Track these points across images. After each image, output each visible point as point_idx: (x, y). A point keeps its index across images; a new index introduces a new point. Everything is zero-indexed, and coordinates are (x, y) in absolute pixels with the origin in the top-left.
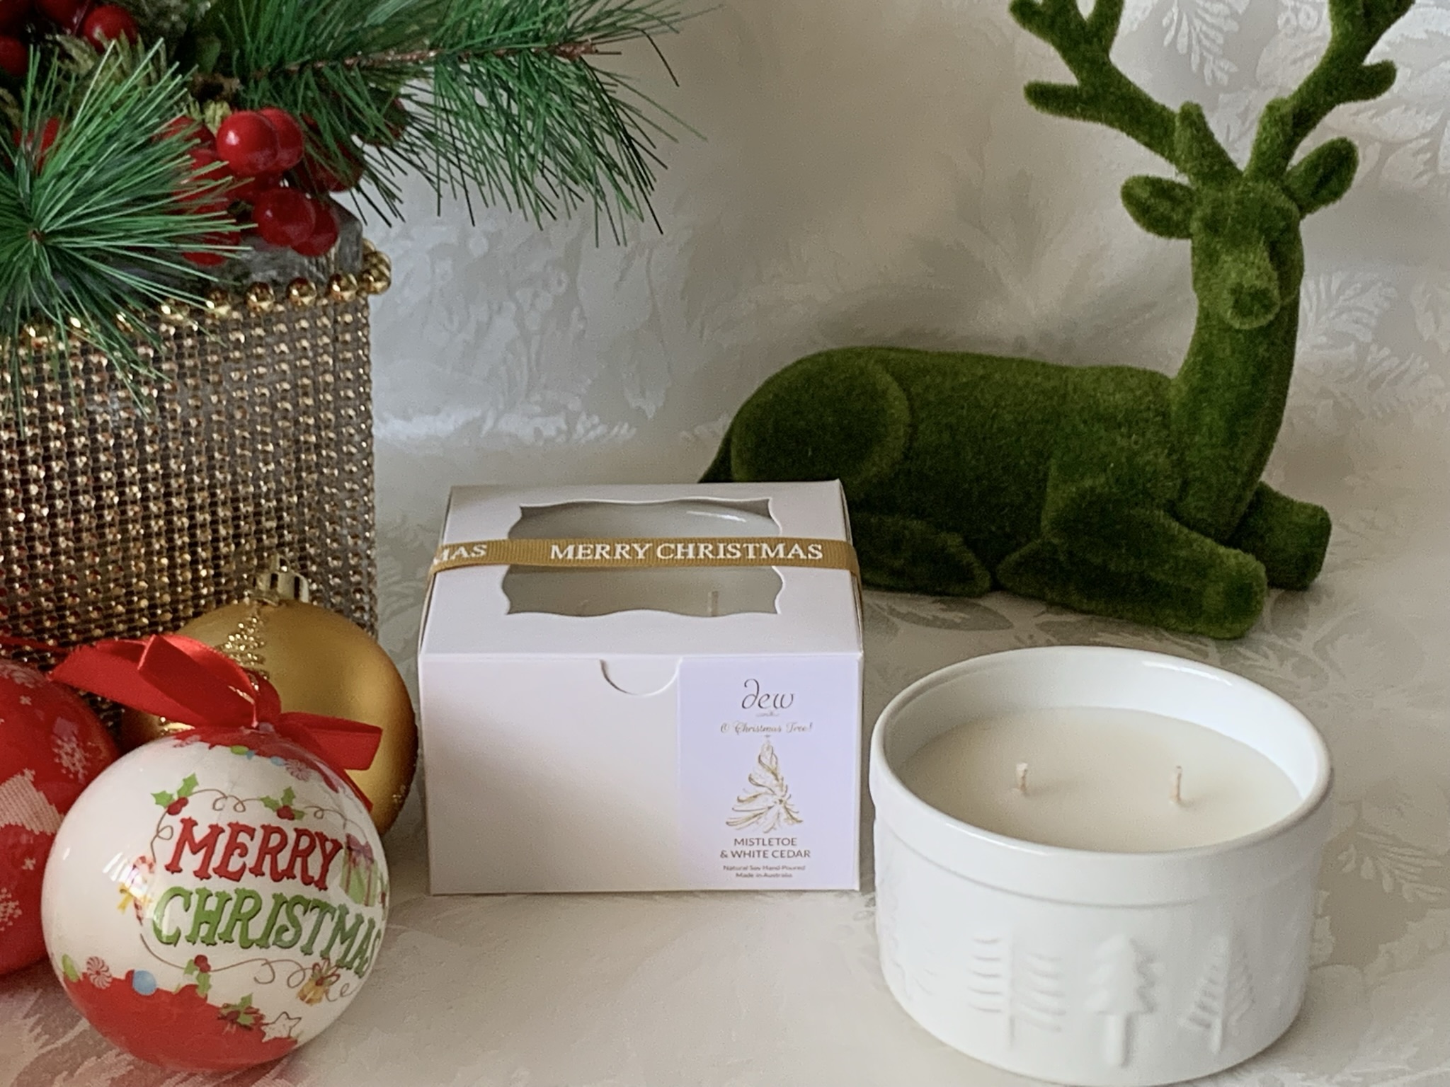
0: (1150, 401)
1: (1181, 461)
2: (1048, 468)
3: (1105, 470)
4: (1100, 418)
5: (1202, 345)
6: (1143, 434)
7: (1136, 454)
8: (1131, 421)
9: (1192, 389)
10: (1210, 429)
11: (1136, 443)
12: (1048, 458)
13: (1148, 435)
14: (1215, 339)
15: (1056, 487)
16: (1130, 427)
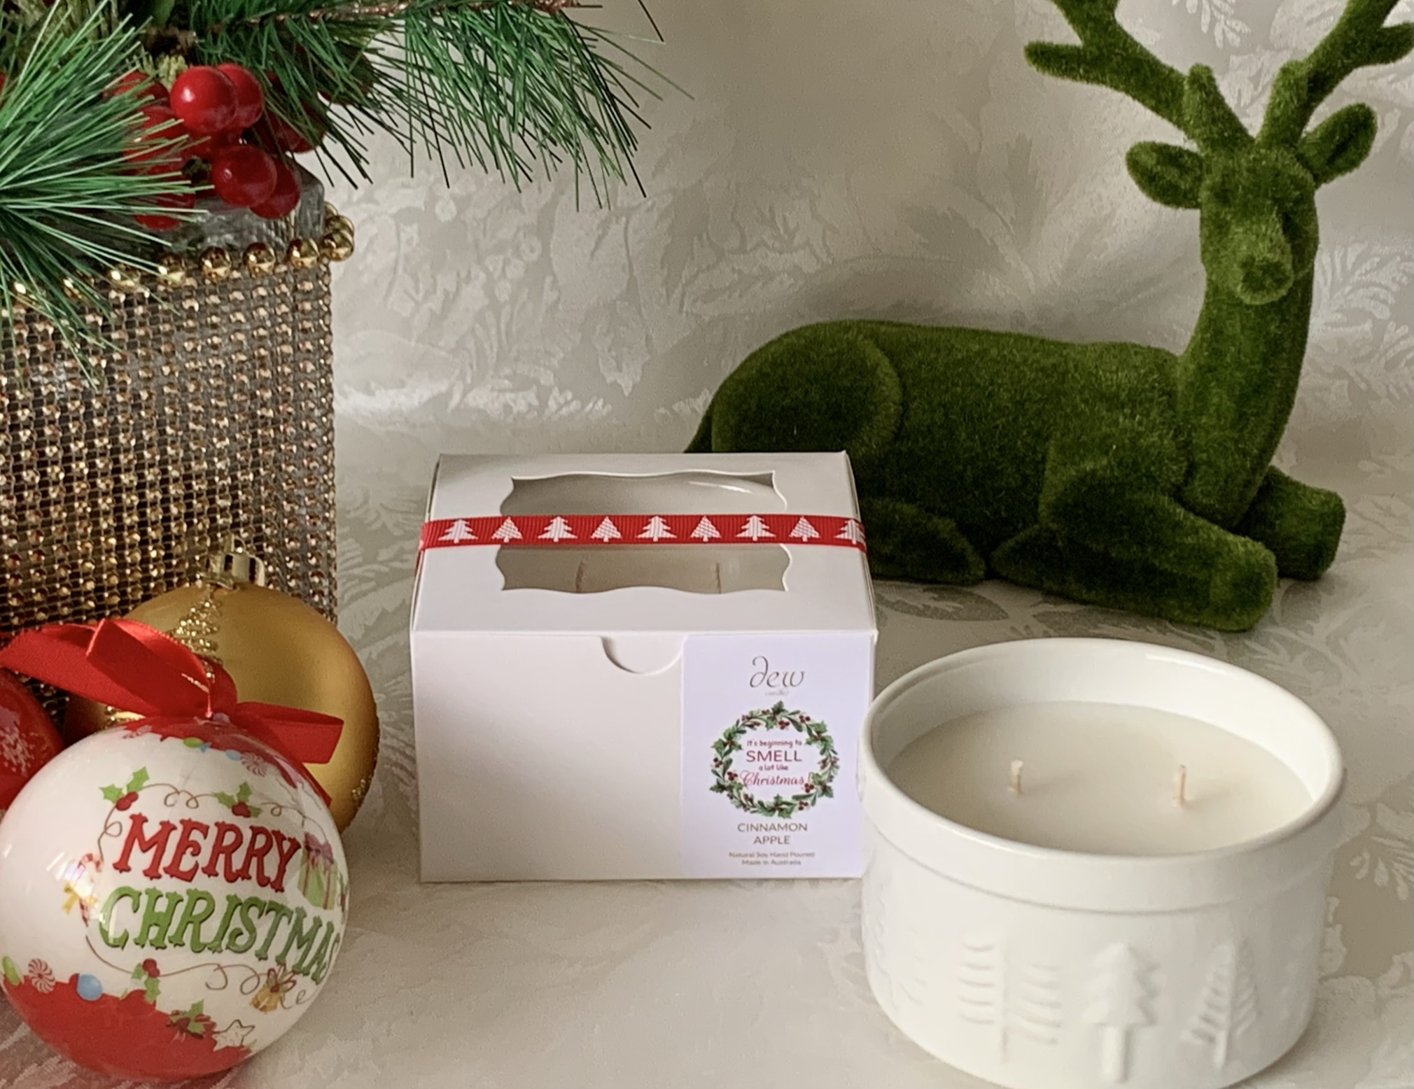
0: (1155, 380)
1: (1187, 444)
2: (1047, 450)
3: (1107, 453)
4: (1102, 397)
5: (1210, 320)
6: (1148, 415)
7: (1140, 434)
8: (1135, 400)
9: (1200, 368)
10: (1217, 410)
11: (1140, 423)
12: (1047, 439)
13: (1154, 414)
14: (1224, 314)
15: (1054, 471)
16: (1134, 407)
